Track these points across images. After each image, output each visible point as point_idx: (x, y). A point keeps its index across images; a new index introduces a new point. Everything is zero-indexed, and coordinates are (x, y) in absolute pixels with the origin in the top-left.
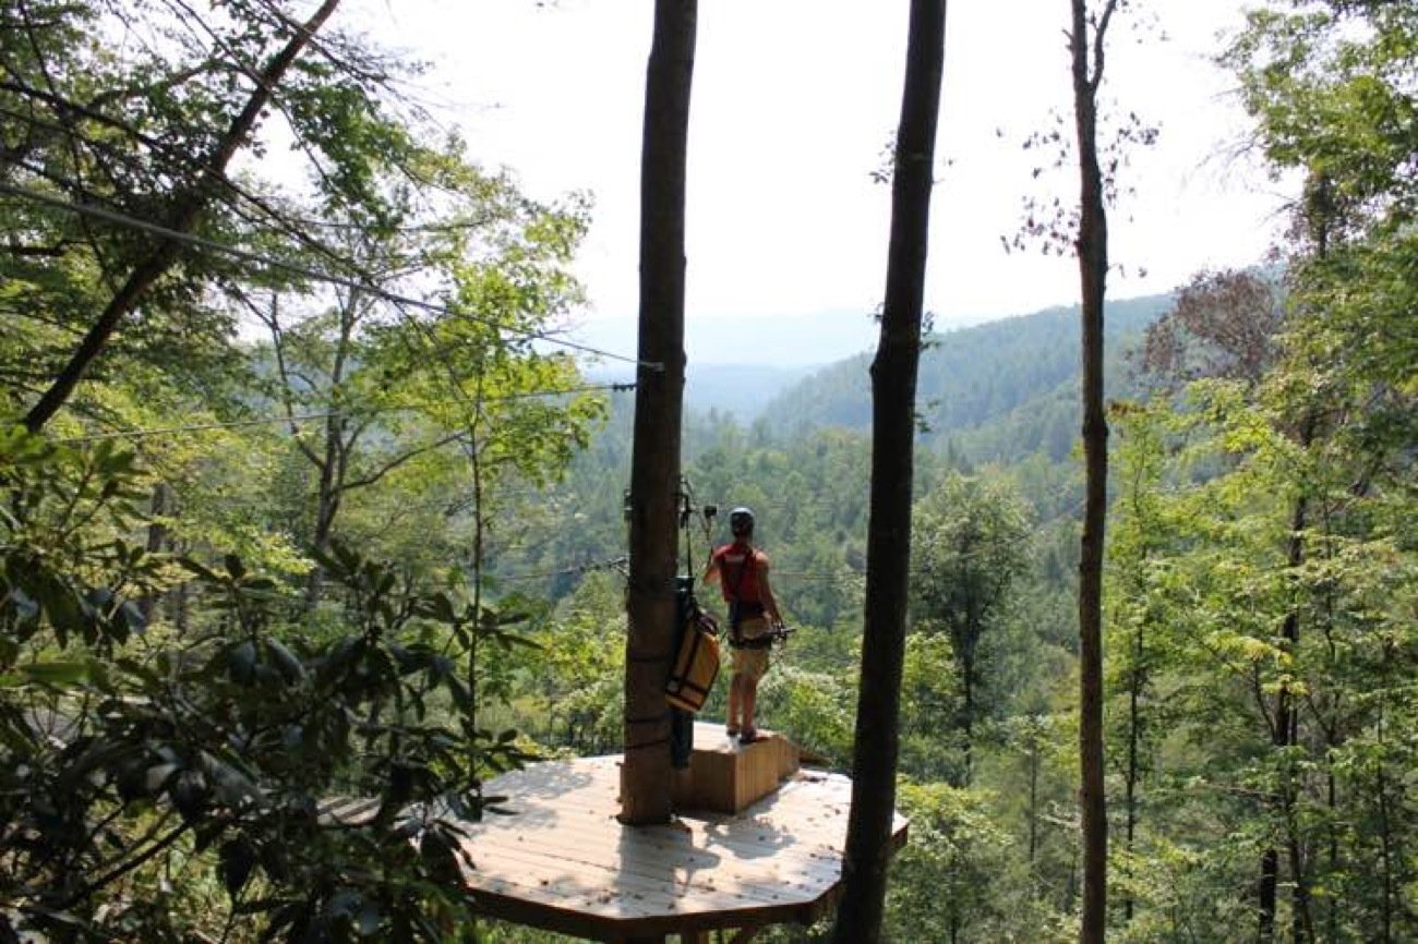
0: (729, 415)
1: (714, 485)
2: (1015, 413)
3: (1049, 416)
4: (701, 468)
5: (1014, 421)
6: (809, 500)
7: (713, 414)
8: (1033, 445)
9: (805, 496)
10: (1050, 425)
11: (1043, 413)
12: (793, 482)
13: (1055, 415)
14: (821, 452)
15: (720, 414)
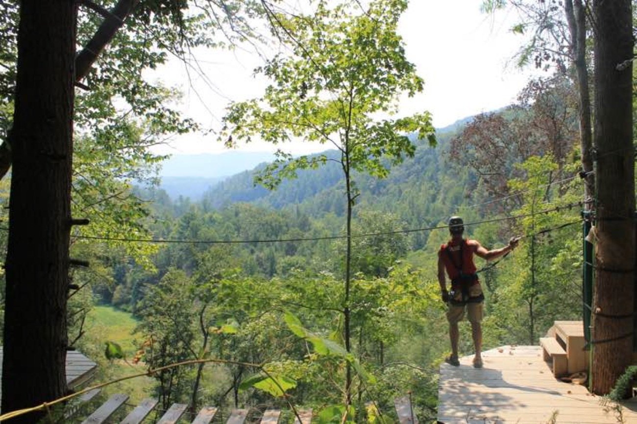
0: (188, 199)
1: (192, 229)
2: (317, 195)
3: (334, 196)
4: (184, 222)
5: (317, 199)
6: (236, 235)
7: (181, 198)
8: (327, 209)
9: (234, 234)
10: (335, 201)
11: (331, 196)
12: (228, 227)
13: (336, 197)
14: (237, 214)
15: (185, 198)
